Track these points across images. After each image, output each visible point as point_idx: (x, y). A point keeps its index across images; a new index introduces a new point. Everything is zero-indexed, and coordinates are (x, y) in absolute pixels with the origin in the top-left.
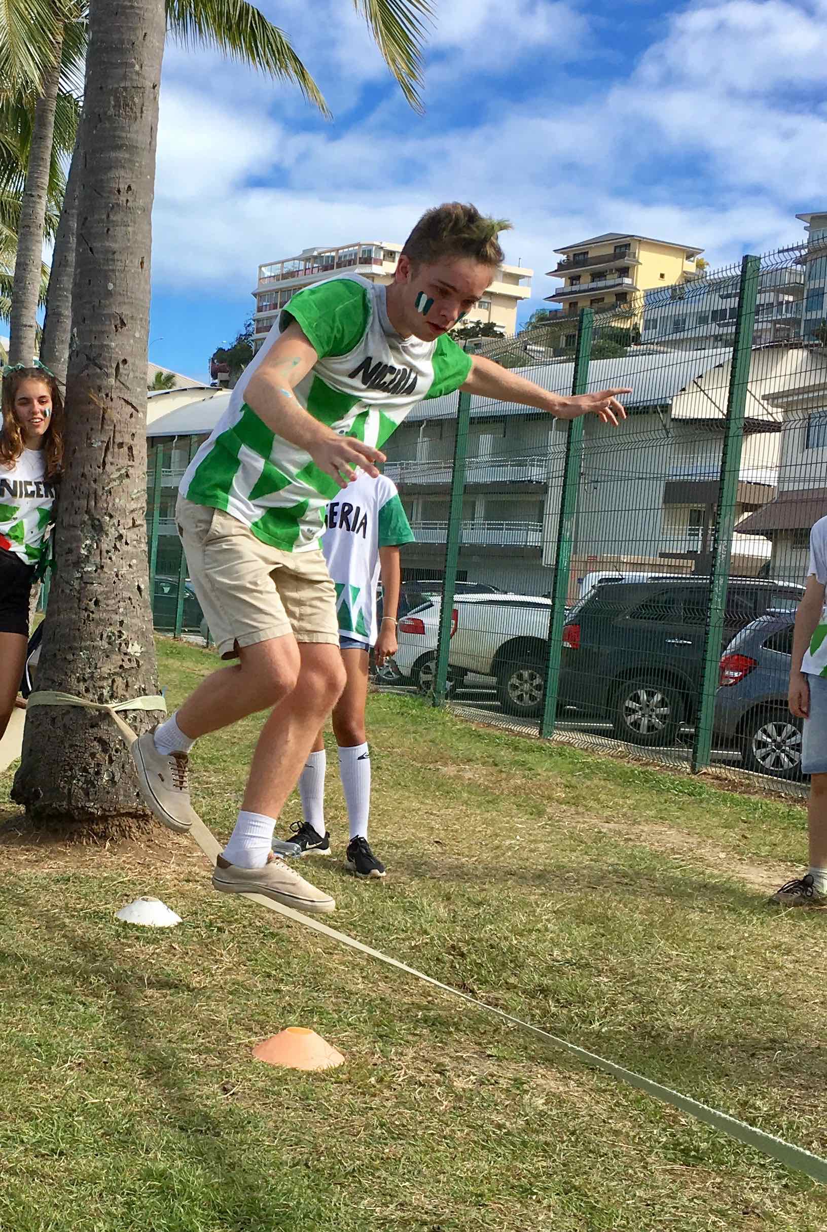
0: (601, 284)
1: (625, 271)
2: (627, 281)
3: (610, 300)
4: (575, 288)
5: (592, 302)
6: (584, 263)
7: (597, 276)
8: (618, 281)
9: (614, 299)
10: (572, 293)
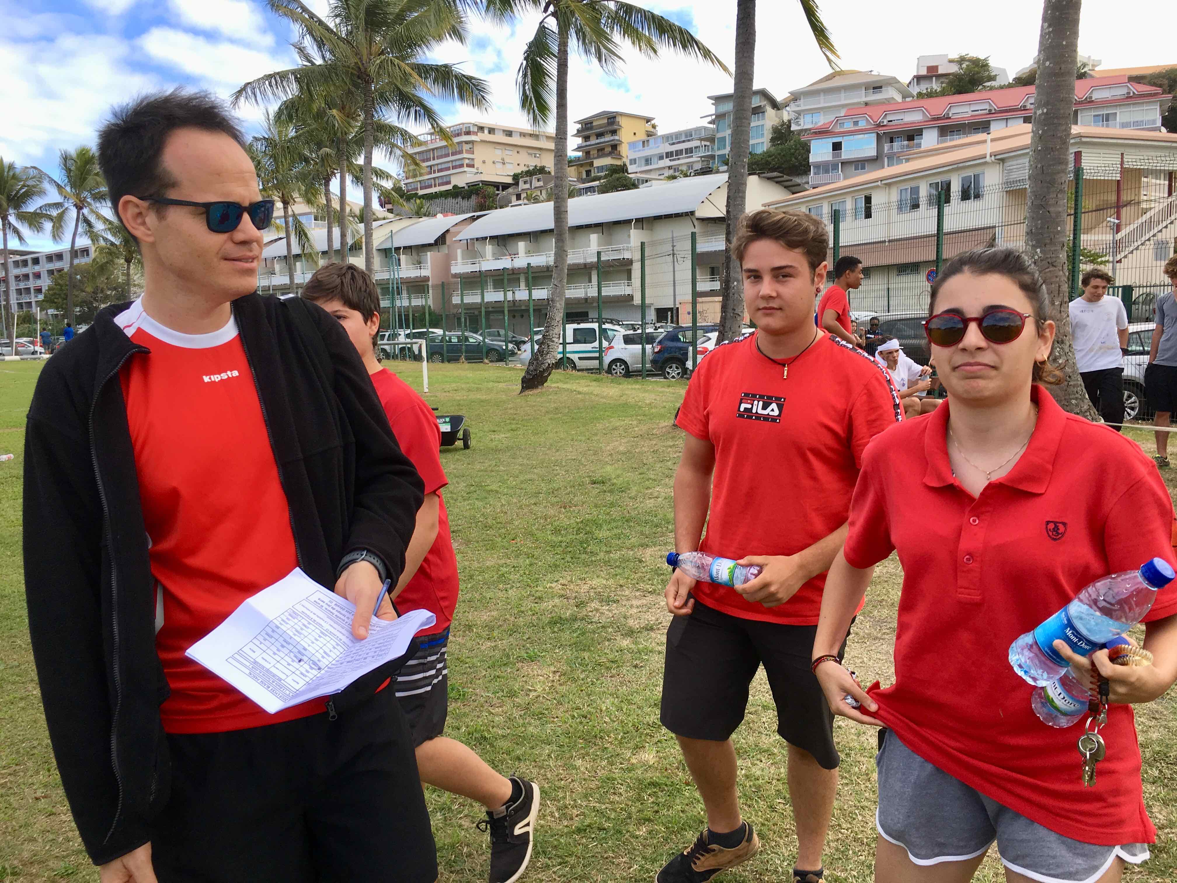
0: (602, 140)
1: (614, 132)
2: (617, 138)
3: (608, 149)
4: (588, 143)
5: (598, 150)
6: (591, 128)
7: (599, 135)
8: (612, 138)
9: (610, 149)
10: (586, 146)
